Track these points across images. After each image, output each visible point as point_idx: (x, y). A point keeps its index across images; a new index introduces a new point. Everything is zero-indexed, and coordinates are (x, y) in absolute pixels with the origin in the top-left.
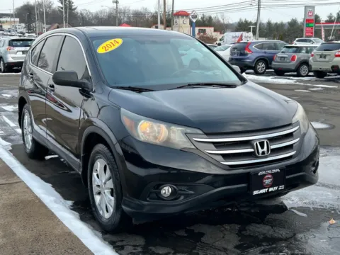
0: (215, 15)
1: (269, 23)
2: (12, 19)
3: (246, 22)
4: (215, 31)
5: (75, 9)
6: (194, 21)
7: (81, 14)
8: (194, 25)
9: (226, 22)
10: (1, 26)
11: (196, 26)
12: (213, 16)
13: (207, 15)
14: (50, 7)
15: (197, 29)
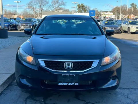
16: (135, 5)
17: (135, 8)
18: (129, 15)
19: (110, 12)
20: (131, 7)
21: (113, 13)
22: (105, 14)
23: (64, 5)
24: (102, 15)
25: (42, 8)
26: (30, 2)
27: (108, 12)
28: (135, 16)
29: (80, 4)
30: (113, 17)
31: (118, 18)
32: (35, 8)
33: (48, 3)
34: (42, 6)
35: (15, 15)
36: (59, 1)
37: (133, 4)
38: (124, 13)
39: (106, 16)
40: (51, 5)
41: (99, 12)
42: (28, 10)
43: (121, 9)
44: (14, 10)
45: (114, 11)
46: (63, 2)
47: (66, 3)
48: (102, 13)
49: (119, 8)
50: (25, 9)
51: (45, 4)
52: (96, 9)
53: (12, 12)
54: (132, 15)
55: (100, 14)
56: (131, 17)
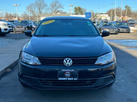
16: (129, 7)
17: (129, 10)
18: (123, 16)
19: (105, 14)
20: (125, 9)
21: (108, 15)
22: (100, 16)
23: (62, 8)
24: (98, 17)
25: (41, 11)
26: (29, 5)
27: (103, 14)
28: (129, 17)
29: (77, 7)
30: (109, 18)
31: (113, 19)
32: (34, 11)
33: (46, 6)
34: (41, 9)
35: (15, 17)
36: (57, 5)
37: (127, 6)
38: (118, 14)
39: (101, 18)
40: (50, 8)
41: (95, 14)
42: (28, 13)
43: (116, 11)
44: (15, 13)
45: (109, 13)
46: (61, 5)
47: (63, 6)
48: (97, 15)
49: (114, 10)
50: (25, 12)
51: (44, 7)
52: (92, 11)
53: (12, 15)
54: (126, 17)
55: (96, 16)
56: (125, 19)
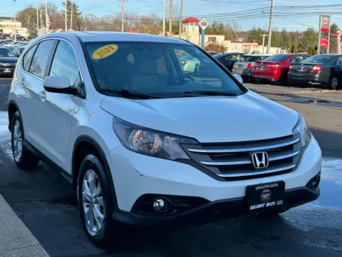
0: (227, 23)
1: (283, 32)
2: (13, 23)
3: (259, 30)
4: (226, 39)
5: (80, 13)
6: (204, 28)
7: (87, 19)
8: (203, 32)
9: (238, 30)
10: (1, 31)
11: (206, 34)
12: (225, 23)
13: (218, 23)
14: (54, 11)
15: (206, 37)
